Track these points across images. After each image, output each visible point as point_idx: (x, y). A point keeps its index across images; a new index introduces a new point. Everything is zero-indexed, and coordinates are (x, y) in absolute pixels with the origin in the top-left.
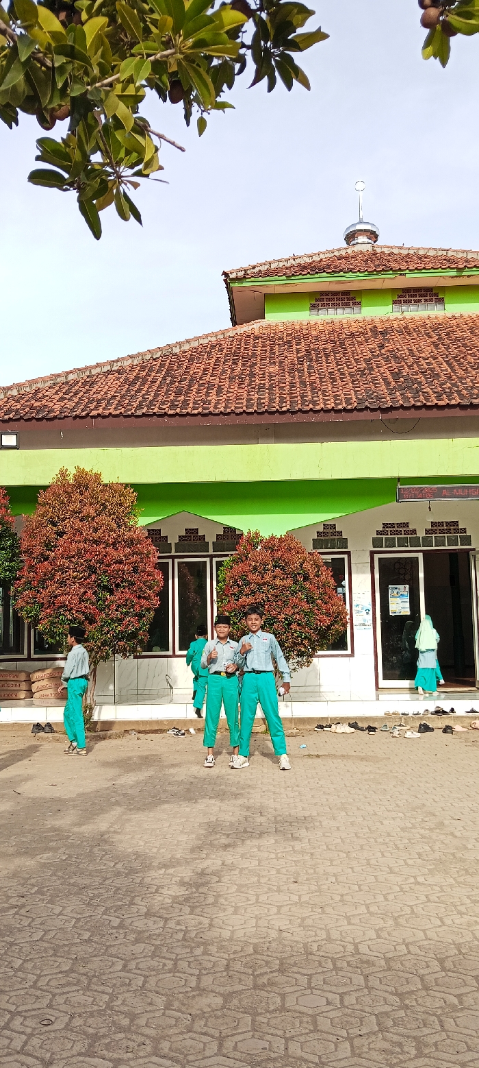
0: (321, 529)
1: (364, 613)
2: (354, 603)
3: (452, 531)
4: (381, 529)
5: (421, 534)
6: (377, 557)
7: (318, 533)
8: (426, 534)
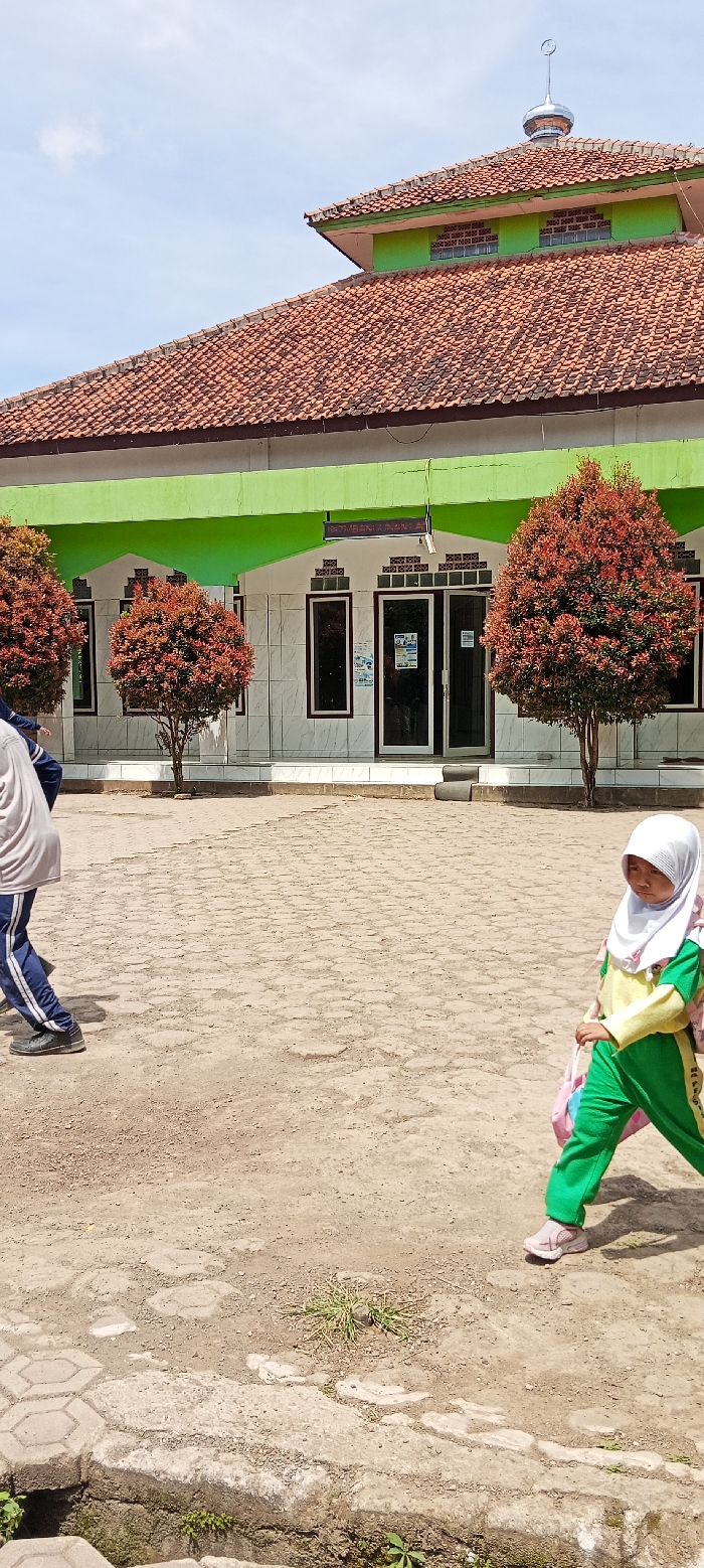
0: (321, 566)
1: (365, 666)
2: (355, 655)
3: (471, 566)
4: (389, 565)
5: (434, 570)
6: (382, 598)
7: (317, 570)
8: (440, 569)
